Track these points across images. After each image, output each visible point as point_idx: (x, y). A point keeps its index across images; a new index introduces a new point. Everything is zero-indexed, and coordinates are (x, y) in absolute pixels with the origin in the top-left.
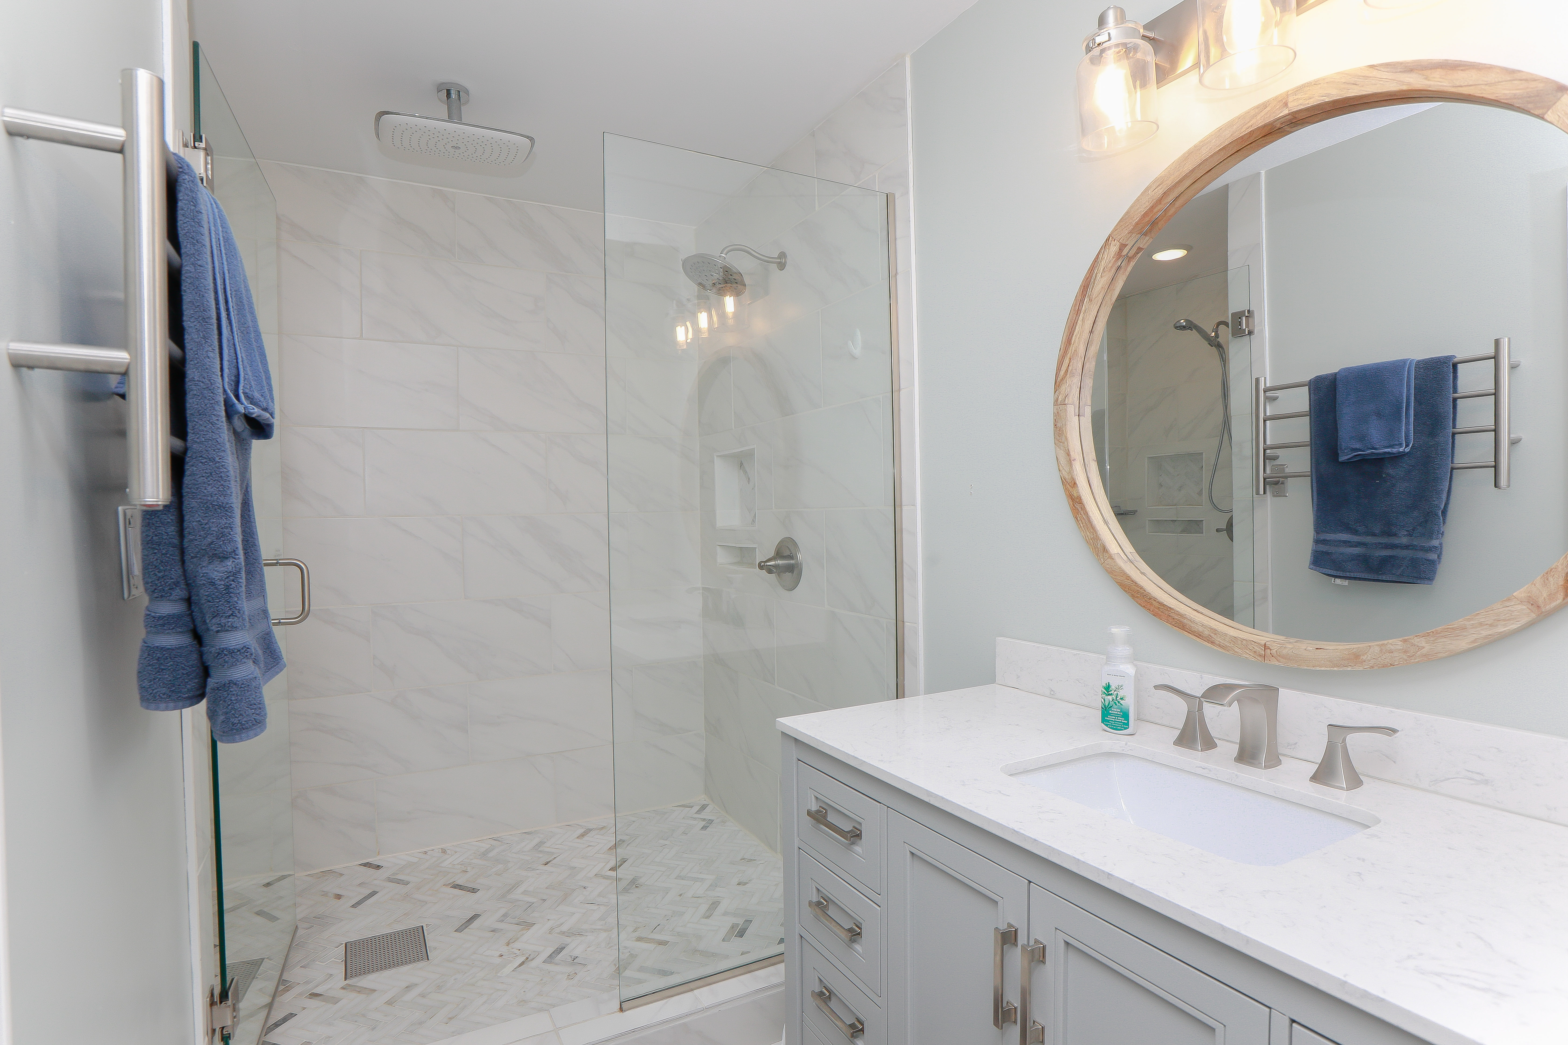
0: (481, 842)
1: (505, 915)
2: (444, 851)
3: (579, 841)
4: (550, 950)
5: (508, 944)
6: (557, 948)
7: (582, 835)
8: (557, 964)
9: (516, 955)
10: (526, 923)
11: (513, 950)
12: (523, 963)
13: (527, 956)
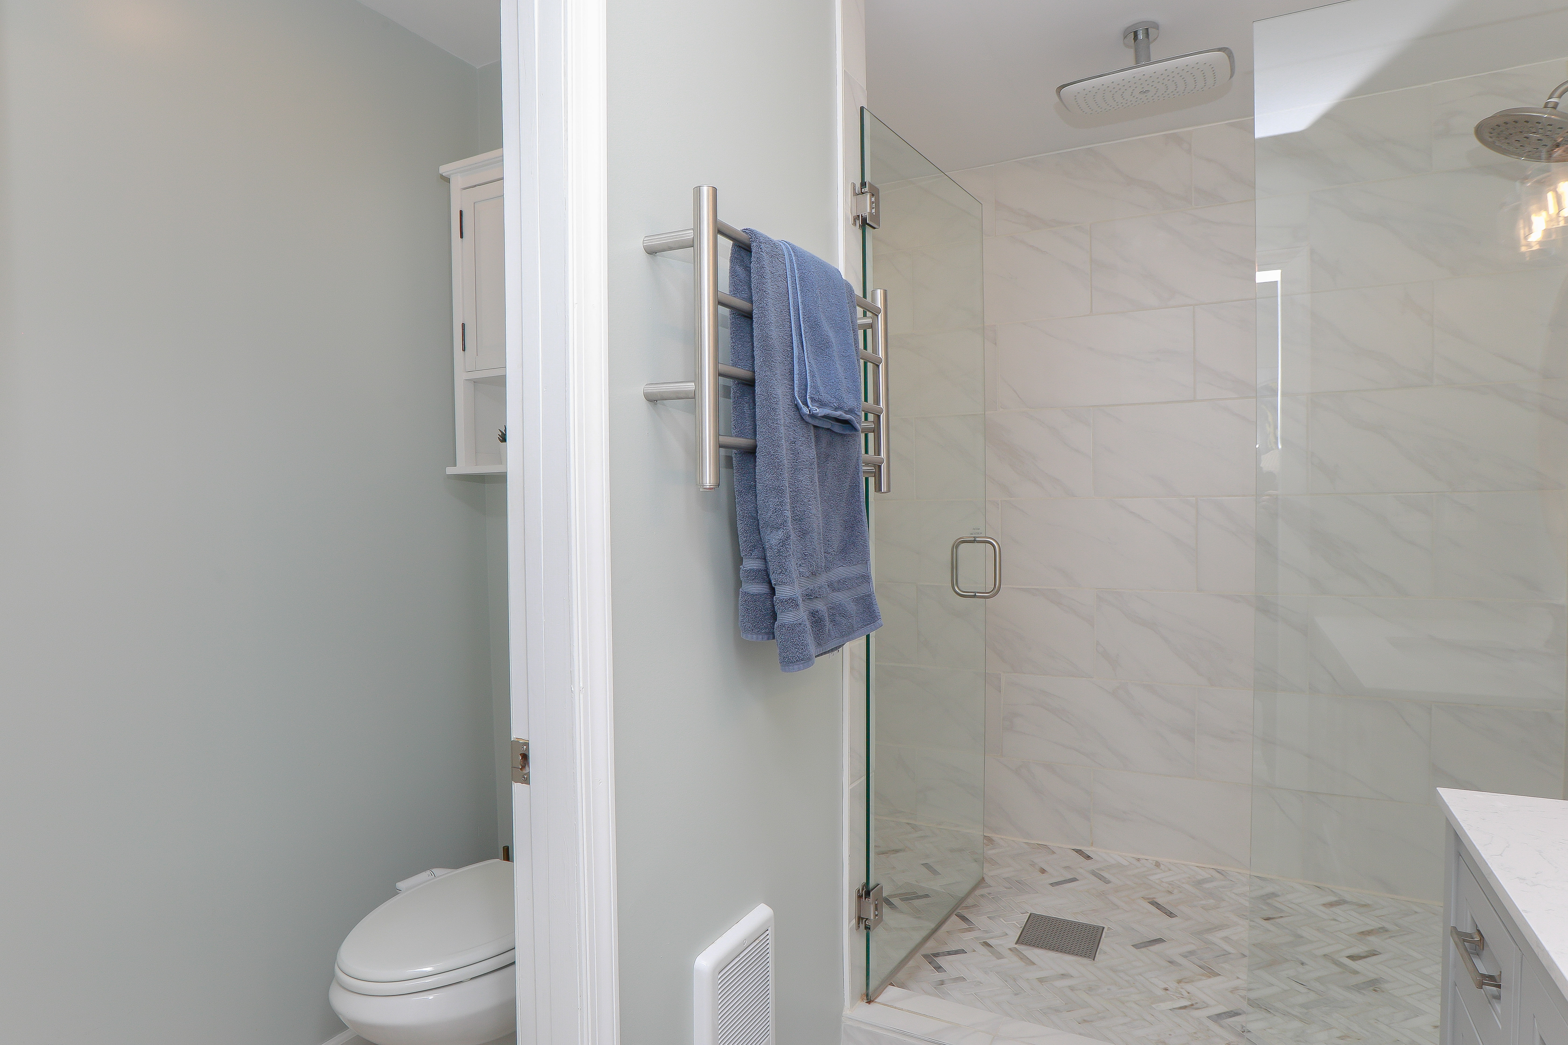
0: (1202, 869)
1: (1192, 953)
2: (1158, 865)
3: (1323, 909)
4: (1221, 1009)
5: (1179, 982)
6: (1232, 1011)
7: (1331, 905)
8: (1222, 1026)
9: (1182, 996)
10: (1210, 970)
11: (1181, 990)
12: (1185, 1007)
13: (1193, 1003)
